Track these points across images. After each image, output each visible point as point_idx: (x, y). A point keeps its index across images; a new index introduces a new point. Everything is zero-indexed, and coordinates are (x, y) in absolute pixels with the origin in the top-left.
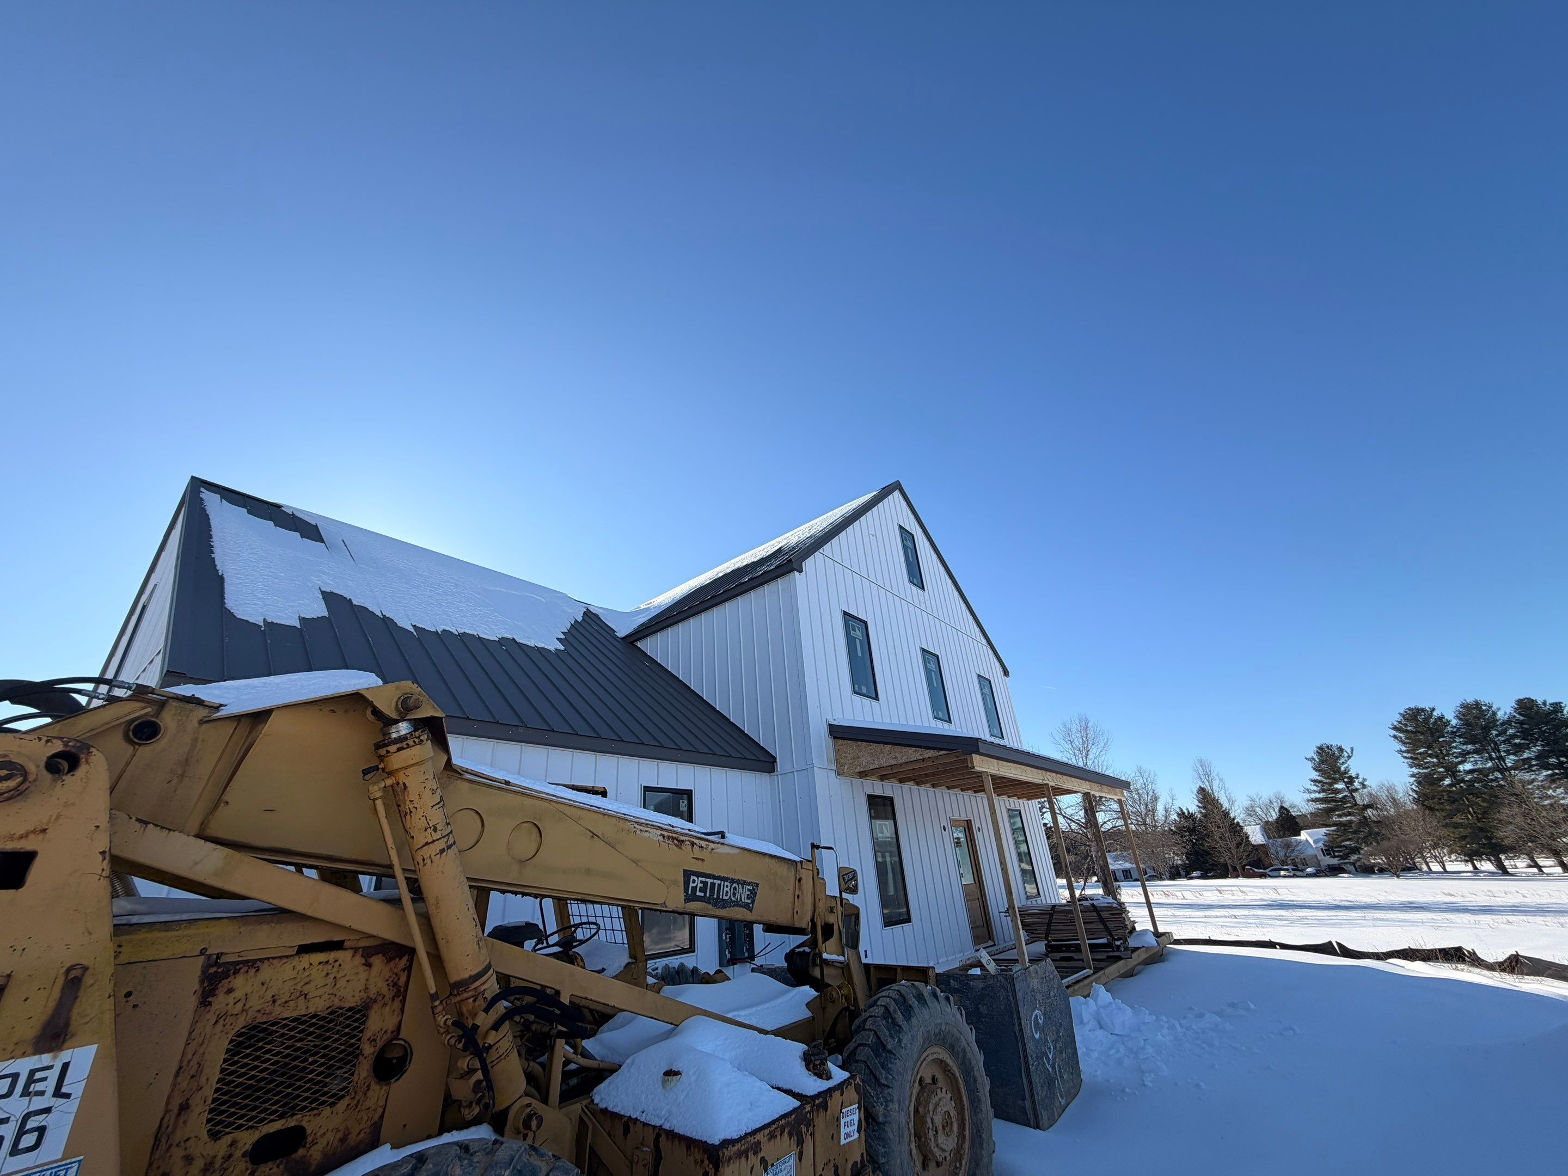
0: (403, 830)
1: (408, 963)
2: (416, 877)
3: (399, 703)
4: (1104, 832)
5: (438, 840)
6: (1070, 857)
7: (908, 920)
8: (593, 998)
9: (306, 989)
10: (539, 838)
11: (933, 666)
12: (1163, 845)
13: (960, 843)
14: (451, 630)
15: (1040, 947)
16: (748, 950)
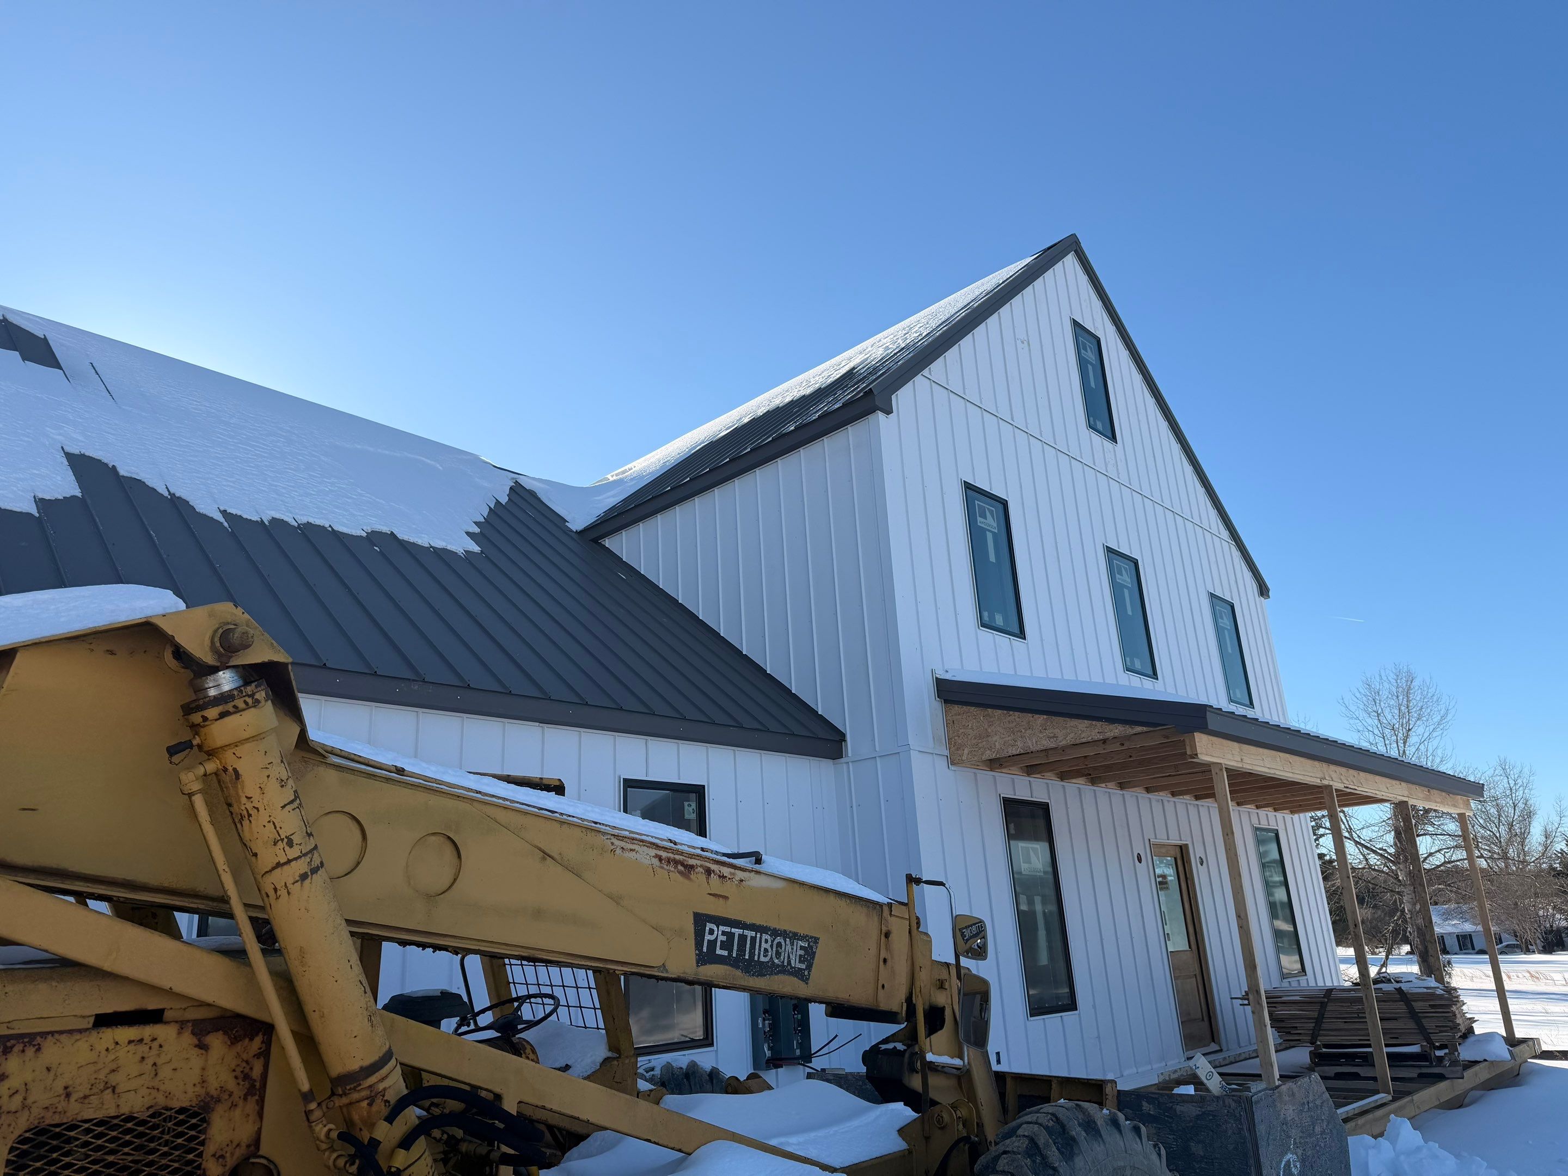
0: (239, 844)
1: (264, 1045)
2: (266, 917)
3: (217, 639)
4: (1429, 870)
5: (296, 859)
6: (1364, 912)
7: (1072, 1006)
8: (555, 1108)
9: (114, 1079)
10: (456, 860)
11: (1126, 578)
12: (1536, 894)
13: (1166, 883)
14: (286, 519)
15: (1301, 1055)
16: (801, 1046)
